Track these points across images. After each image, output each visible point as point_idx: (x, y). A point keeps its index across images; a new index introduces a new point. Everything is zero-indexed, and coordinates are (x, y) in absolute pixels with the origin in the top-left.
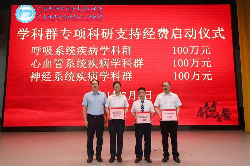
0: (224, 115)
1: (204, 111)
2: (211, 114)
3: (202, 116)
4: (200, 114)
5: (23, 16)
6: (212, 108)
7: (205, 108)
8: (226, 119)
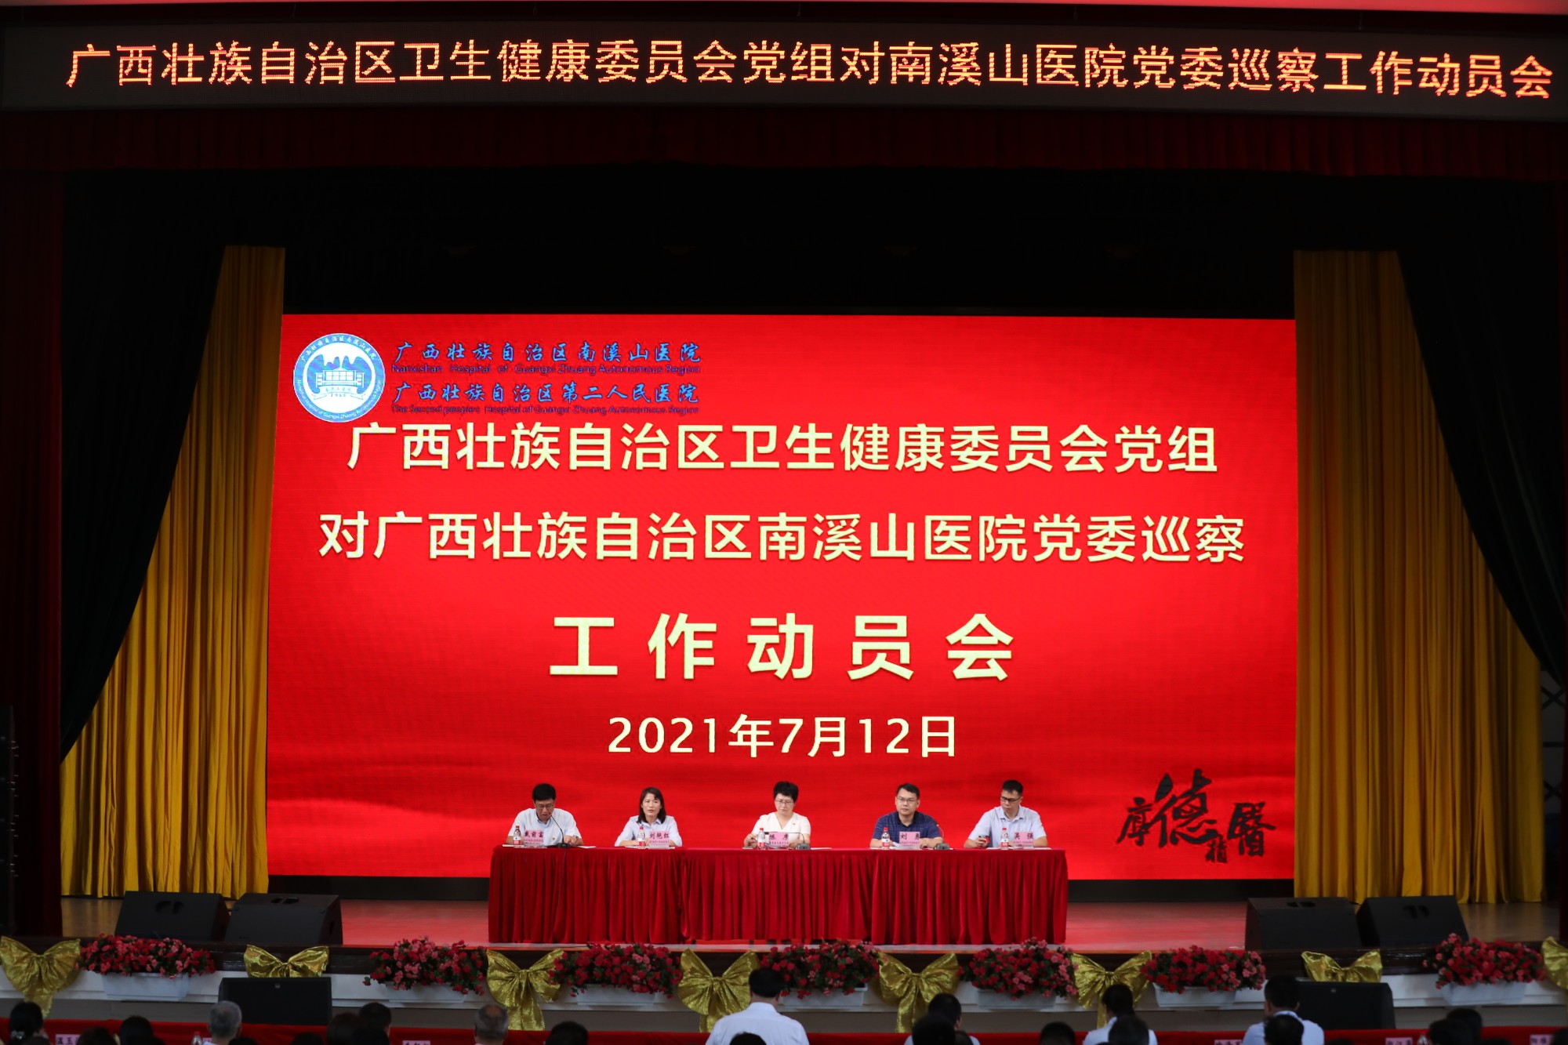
0: (1237, 832)
1: (1150, 816)
2: (1184, 830)
3: (1140, 835)
4: (1136, 826)
5: (329, 388)
6: (1188, 801)
7: (1157, 800)
8: (1247, 849)
